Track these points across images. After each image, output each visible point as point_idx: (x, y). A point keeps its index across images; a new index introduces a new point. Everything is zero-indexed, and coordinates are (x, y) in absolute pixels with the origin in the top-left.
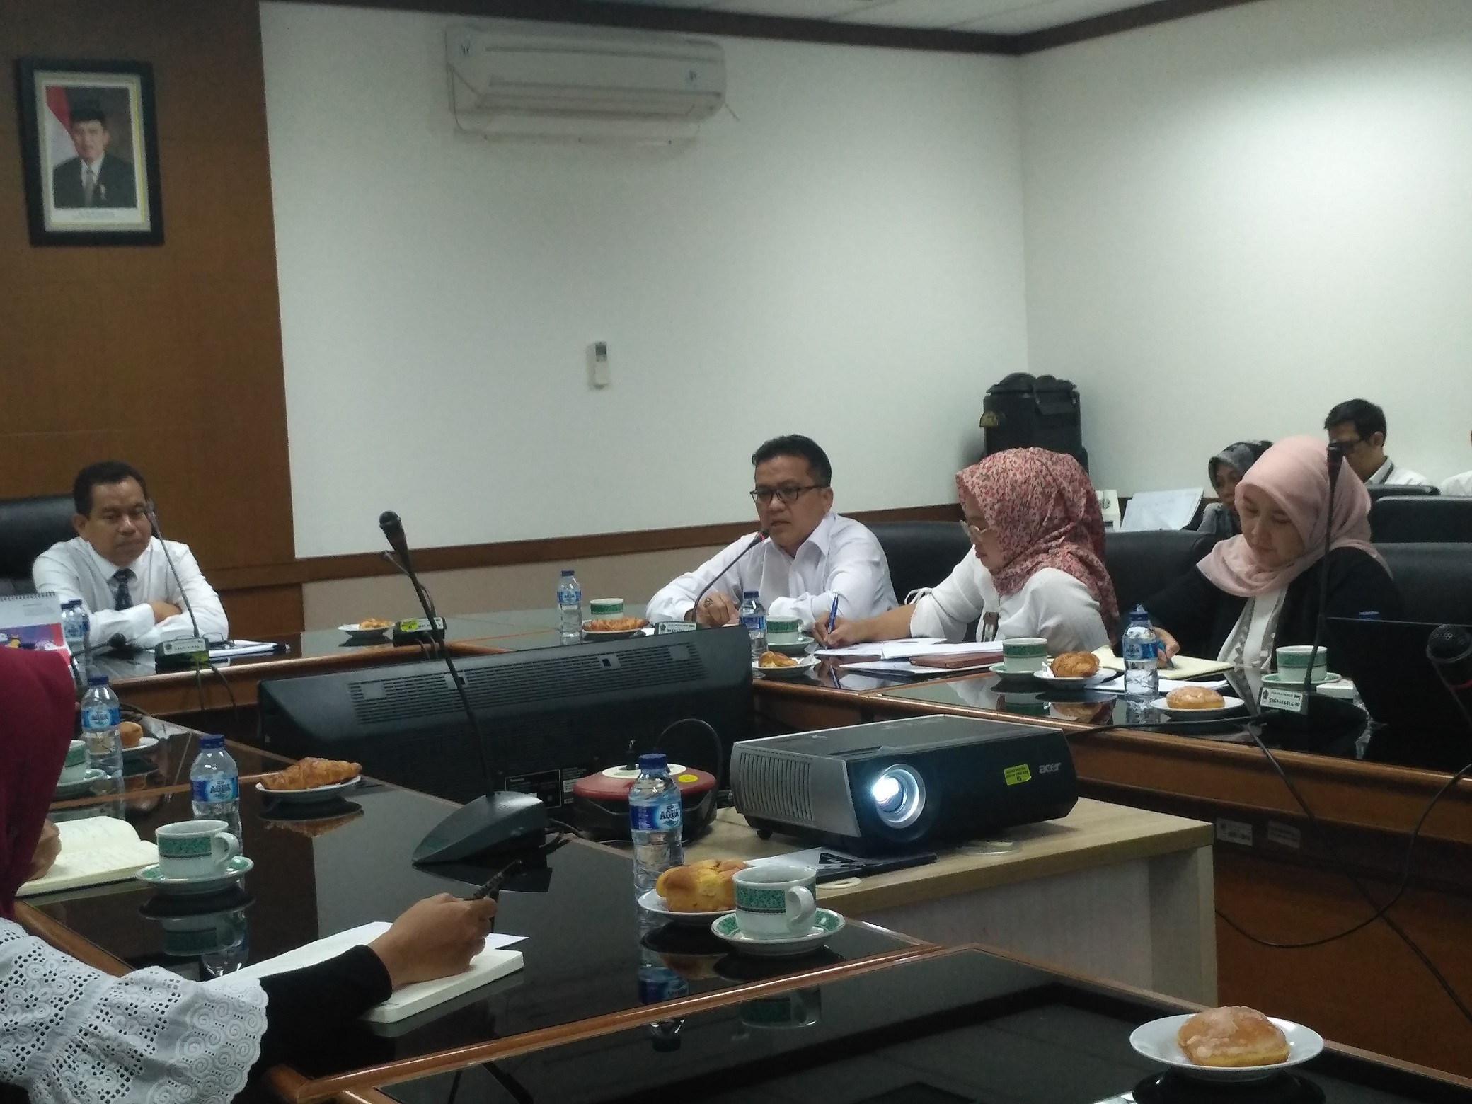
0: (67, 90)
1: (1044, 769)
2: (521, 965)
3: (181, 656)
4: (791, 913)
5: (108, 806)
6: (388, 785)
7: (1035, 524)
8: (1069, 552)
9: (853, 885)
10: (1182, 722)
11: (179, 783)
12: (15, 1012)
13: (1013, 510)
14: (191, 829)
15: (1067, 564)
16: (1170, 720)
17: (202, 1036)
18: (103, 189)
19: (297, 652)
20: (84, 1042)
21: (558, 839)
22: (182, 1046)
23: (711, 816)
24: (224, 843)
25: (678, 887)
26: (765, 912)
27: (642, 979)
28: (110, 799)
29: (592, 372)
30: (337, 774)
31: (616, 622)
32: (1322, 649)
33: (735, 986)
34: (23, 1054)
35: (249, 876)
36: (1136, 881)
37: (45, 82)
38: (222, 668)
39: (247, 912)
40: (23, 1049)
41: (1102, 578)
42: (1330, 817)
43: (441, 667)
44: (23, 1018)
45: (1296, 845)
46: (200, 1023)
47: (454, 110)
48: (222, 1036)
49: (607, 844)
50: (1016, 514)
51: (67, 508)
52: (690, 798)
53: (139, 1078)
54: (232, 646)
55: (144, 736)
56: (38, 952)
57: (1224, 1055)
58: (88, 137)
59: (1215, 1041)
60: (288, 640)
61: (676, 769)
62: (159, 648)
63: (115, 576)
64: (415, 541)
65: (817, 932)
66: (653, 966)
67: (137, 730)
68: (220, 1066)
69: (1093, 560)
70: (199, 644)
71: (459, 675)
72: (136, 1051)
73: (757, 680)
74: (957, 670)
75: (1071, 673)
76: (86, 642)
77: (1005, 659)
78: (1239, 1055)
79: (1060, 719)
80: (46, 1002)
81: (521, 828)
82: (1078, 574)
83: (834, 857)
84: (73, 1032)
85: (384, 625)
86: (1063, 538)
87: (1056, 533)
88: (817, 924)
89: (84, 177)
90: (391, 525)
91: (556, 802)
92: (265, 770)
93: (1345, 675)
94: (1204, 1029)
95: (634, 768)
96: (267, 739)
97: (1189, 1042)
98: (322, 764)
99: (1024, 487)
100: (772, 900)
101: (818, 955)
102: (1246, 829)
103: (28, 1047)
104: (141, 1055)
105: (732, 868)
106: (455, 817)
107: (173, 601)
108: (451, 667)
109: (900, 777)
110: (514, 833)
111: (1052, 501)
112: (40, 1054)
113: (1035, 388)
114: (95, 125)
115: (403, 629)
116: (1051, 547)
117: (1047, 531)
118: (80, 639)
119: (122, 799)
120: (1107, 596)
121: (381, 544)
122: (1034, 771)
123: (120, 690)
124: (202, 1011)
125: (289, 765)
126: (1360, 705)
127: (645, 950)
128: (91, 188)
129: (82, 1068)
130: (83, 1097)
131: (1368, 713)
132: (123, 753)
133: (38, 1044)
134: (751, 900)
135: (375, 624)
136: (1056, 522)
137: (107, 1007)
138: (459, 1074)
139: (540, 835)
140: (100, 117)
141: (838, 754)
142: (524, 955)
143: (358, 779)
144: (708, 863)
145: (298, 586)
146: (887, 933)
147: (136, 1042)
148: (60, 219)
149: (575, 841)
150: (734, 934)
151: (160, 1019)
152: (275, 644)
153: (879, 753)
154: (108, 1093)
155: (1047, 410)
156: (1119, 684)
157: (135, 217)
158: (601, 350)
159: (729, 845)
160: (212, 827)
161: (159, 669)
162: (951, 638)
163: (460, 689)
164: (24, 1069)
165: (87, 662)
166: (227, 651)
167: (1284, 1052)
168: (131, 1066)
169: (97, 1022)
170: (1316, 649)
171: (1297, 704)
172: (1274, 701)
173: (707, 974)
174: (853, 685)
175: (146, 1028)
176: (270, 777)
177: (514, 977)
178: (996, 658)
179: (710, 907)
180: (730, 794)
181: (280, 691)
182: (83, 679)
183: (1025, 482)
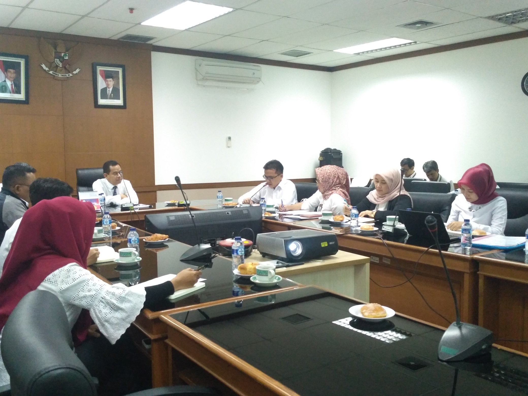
0: (105, 71)
1: (331, 243)
2: (204, 286)
3: (127, 207)
4: (269, 276)
5: (108, 243)
6: (174, 241)
7: (331, 183)
8: (340, 191)
9: (284, 269)
10: (364, 233)
11: (125, 238)
12: (86, 292)
13: (326, 179)
14: (127, 250)
15: (340, 193)
16: (361, 232)
17: (129, 301)
18: (112, 95)
19: (155, 208)
20: (102, 300)
21: (215, 255)
22: (125, 303)
23: (251, 251)
24: (135, 254)
25: (242, 269)
26: (263, 275)
27: (233, 290)
28: (109, 241)
29: (227, 144)
30: (163, 238)
31: (230, 203)
32: (397, 217)
33: (255, 293)
34: (88, 302)
35: (140, 262)
36: (351, 271)
37: (99, 69)
38: (137, 211)
39: (139, 270)
40: (88, 301)
41: (348, 197)
42: (398, 257)
43: (188, 213)
44: (88, 294)
45: (389, 263)
46: (130, 298)
47: (197, 80)
48: (134, 301)
49: (226, 257)
50: (326, 180)
51: (101, 171)
52: (247, 247)
53: (115, 310)
54: (139, 205)
55: (117, 227)
56: (93, 278)
57: (371, 315)
58: (109, 83)
59: (370, 312)
60: (153, 204)
61: (243, 240)
62: (122, 205)
63: (113, 188)
64: (182, 182)
65: (275, 281)
66: (236, 287)
67: (116, 225)
68: (134, 309)
69: (346, 193)
70: (131, 205)
71: (192, 215)
72: (114, 303)
73: (264, 219)
74: (311, 219)
75: (338, 220)
76: (104, 203)
77: (322, 216)
78: (375, 315)
79: (335, 231)
80: (93, 290)
81: (206, 253)
82: (342, 196)
83: (280, 262)
84: (99, 297)
85: (176, 202)
86: (339, 187)
87: (337, 186)
88: (275, 279)
89: (108, 92)
90: (177, 179)
91: (215, 246)
92: (146, 236)
93: (402, 223)
94: (367, 308)
95: (233, 239)
96: (147, 229)
97: (363, 311)
98: (159, 235)
99: (329, 174)
100: (265, 273)
101: (275, 286)
102: (377, 259)
103: (89, 301)
104: (115, 304)
105: (256, 265)
106: (190, 250)
107: (125, 195)
108: (190, 213)
109: (297, 244)
110: (204, 254)
111: (336, 178)
112: (92, 303)
113: (332, 151)
114: (111, 79)
115: (180, 203)
116: (336, 189)
117: (335, 185)
118: (103, 202)
119: (111, 242)
120: (348, 202)
121: (175, 183)
122: (328, 244)
123: (111, 215)
124: (130, 295)
125: (151, 235)
126: (406, 231)
127: (234, 283)
128: (110, 95)
129: (101, 307)
130: (101, 314)
131: (408, 232)
132: (112, 231)
133: (91, 300)
134: (260, 273)
135: (173, 202)
136: (337, 183)
137: (108, 292)
138: (188, 312)
139: (211, 254)
140: (112, 77)
141: (282, 238)
142: (205, 284)
143: (168, 239)
144: (250, 263)
145: (156, 191)
146: (292, 282)
147: (115, 302)
148: (102, 102)
149: (219, 256)
150: (256, 280)
151: (120, 296)
152: (149, 205)
153: (292, 238)
154: (107, 313)
155: (334, 157)
156: (349, 223)
157: (120, 102)
158: (230, 138)
159: (255, 258)
160: (132, 250)
161: (122, 210)
162: (311, 210)
163: (192, 218)
164: (88, 306)
165: (105, 208)
166: (138, 207)
167: (385, 315)
168: (113, 307)
169: (105, 296)
170: (396, 217)
171: (391, 230)
172: (385, 229)
173: (249, 289)
174: (287, 221)
175: (117, 298)
176: (147, 238)
177: (203, 289)
178: (320, 216)
179: (250, 274)
180: (256, 246)
181: (149, 217)
182: (103, 212)
183: (330, 173)
